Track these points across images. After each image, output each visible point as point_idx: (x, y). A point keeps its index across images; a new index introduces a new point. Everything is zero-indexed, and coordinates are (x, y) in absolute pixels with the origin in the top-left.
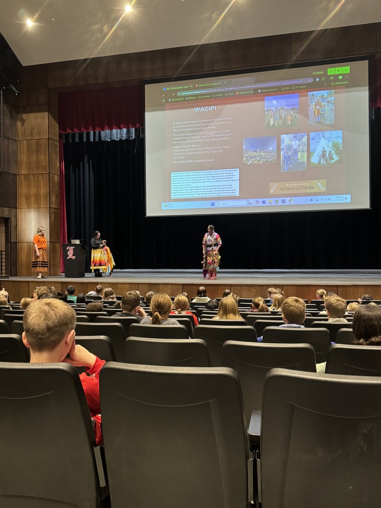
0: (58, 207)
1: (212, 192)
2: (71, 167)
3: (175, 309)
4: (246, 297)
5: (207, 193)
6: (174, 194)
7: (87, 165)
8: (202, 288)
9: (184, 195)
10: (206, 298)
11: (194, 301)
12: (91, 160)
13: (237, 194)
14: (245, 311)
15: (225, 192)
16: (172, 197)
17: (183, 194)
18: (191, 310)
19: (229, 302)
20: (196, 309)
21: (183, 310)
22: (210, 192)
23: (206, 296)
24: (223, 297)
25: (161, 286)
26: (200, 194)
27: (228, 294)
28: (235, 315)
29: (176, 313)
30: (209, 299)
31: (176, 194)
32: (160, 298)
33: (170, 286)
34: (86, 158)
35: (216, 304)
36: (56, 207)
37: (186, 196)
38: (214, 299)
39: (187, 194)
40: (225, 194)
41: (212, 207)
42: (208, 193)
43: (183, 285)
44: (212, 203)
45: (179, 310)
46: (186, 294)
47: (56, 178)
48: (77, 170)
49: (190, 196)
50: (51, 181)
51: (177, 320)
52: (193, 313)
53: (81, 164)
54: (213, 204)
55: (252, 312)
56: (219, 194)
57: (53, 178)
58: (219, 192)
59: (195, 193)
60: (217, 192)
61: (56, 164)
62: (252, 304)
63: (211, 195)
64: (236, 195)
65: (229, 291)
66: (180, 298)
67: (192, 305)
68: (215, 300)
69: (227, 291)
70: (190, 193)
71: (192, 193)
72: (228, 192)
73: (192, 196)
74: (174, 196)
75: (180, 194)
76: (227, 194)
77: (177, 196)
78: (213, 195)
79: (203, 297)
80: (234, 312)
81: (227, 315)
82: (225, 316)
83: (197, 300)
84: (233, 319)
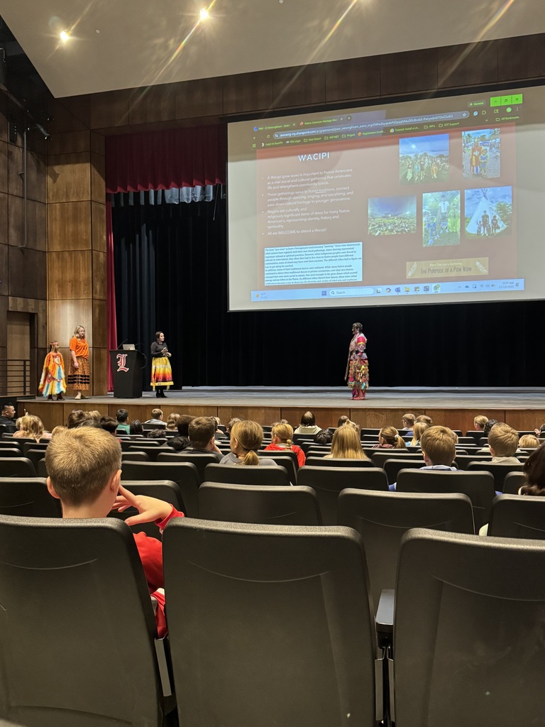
0: (105, 298)
1: (323, 276)
2: (123, 241)
4: (372, 426)
5: (316, 277)
6: (269, 279)
7: (146, 237)
8: (308, 414)
11: (297, 431)
12: (151, 232)
13: (360, 278)
14: (371, 447)
15: (341, 275)
16: (266, 282)
17: (281, 278)
19: (348, 433)
22: (321, 277)
23: (314, 425)
24: (338, 426)
25: (250, 411)
26: (306, 279)
27: (345, 421)
28: (356, 451)
30: (319, 429)
31: (272, 279)
33: (263, 411)
34: (144, 228)
35: (329, 436)
36: (102, 297)
37: (286, 282)
38: (326, 429)
39: (288, 278)
40: (342, 279)
41: (324, 297)
42: (318, 277)
43: (282, 409)
44: (323, 292)
47: (102, 257)
48: (131, 245)
49: (292, 282)
50: (94, 260)
51: (274, 460)
53: (137, 236)
54: (324, 293)
55: (381, 447)
56: (333, 279)
57: (98, 257)
58: (333, 276)
59: (299, 278)
60: (330, 276)
61: (101, 237)
62: (379, 436)
63: (322, 280)
64: (358, 280)
68: (328, 430)
69: (343, 417)
70: (292, 278)
71: (295, 278)
72: (347, 275)
73: (294, 281)
74: (268, 282)
75: (277, 279)
76: (344, 279)
77: (273, 282)
78: (324, 280)
79: (310, 427)
80: (355, 448)
81: (344, 452)
82: (341, 454)
83: (301, 431)
84: (353, 458)
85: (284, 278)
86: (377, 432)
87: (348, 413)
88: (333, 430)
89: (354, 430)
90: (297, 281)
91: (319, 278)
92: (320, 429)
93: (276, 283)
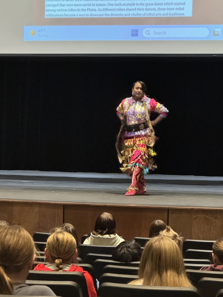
1: (133, 7)
3: (47, 260)
4: (201, 236)
5: (122, 7)
6: (51, 8)
8: (106, 215)
9: (72, 10)
10: (112, 236)
11: (87, 242)
13: (188, 12)
14: (198, 268)
15: (161, 7)
16: (47, 13)
17: (70, 8)
18: (80, 262)
19: (167, 247)
20: (91, 260)
21: (66, 261)
22: (130, 7)
23: (113, 233)
24: (151, 236)
25: (16, 209)
26: (107, 9)
27: (161, 228)
29: (51, 268)
30: (120, 240)
31: (56, 8)
32: (8, 237)
33: (37, 209)
35: (135, 251)
37: (77, 14)
38: (131, 240)
39: (80, 8)
40: (162, 12)
41: (135, 39)
42: (126, 7)
43: (65, 207)
44: (133, 31)
45: (57, 261)
46: (71, 227)
49: (87, 14)
51: (50, 286)
52: (85, 268)
54: (135, 33)
55: (212, 269)
56: (148, 12)
58: (149, 7)
59: (97, 8)
60: (144, 7)
62: (212, 251)
63: (131, 12)
64: (186, 15)
65: (161, 222)
66: (60, 236)
67: (84, 251)
68: (134, 242)
69: (159, 222)
70: (85, 8)
71: (91, 7)
72: (169, 7)
73: (89, 13)
74: (51, 13)
75: (63, 8)
76: (166, 12)
77: (57, 13)
78: (136, 12)
79: (107, 236)
80: (177, 268)
81: (160, 275)
82: (156, 277)
83: (93, 241)
84: (174, 285)
85: (74, 8)
86: (209, 246)
87: (166, 215)
88: (143, 242)
89: (175, 243)
90: (93, 13)
91: (128, 9)
92: (122, 240)
93: (61, 14)
